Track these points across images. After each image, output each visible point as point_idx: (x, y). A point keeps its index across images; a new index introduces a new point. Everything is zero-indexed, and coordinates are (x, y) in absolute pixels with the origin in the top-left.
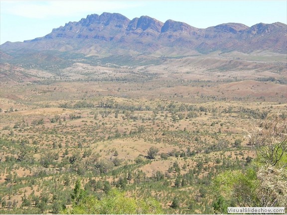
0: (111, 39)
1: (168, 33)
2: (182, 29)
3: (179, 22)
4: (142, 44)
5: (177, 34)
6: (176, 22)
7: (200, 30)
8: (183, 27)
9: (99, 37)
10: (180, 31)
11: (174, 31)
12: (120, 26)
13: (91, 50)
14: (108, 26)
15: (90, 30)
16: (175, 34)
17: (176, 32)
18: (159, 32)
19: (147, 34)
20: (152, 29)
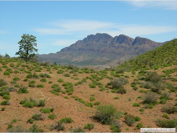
0: (98, 50)
1: (135, 46)
2: (145, 43)
3: (144, 38)
4: (115, 53)
5: (141, 46)
6: (142, 38)
7: (159, 44)
8: (146, 41)
9: (90, 49)
10: (144, 44)
11: (140, 45)
12: (106, 42)
13: (80, 58)
14: (98, 42)
15: (87, 45)
16: (139, 46)
17: (141, 45)
18: (130, 45)
19: (121, 47)
20: (125, 43)
